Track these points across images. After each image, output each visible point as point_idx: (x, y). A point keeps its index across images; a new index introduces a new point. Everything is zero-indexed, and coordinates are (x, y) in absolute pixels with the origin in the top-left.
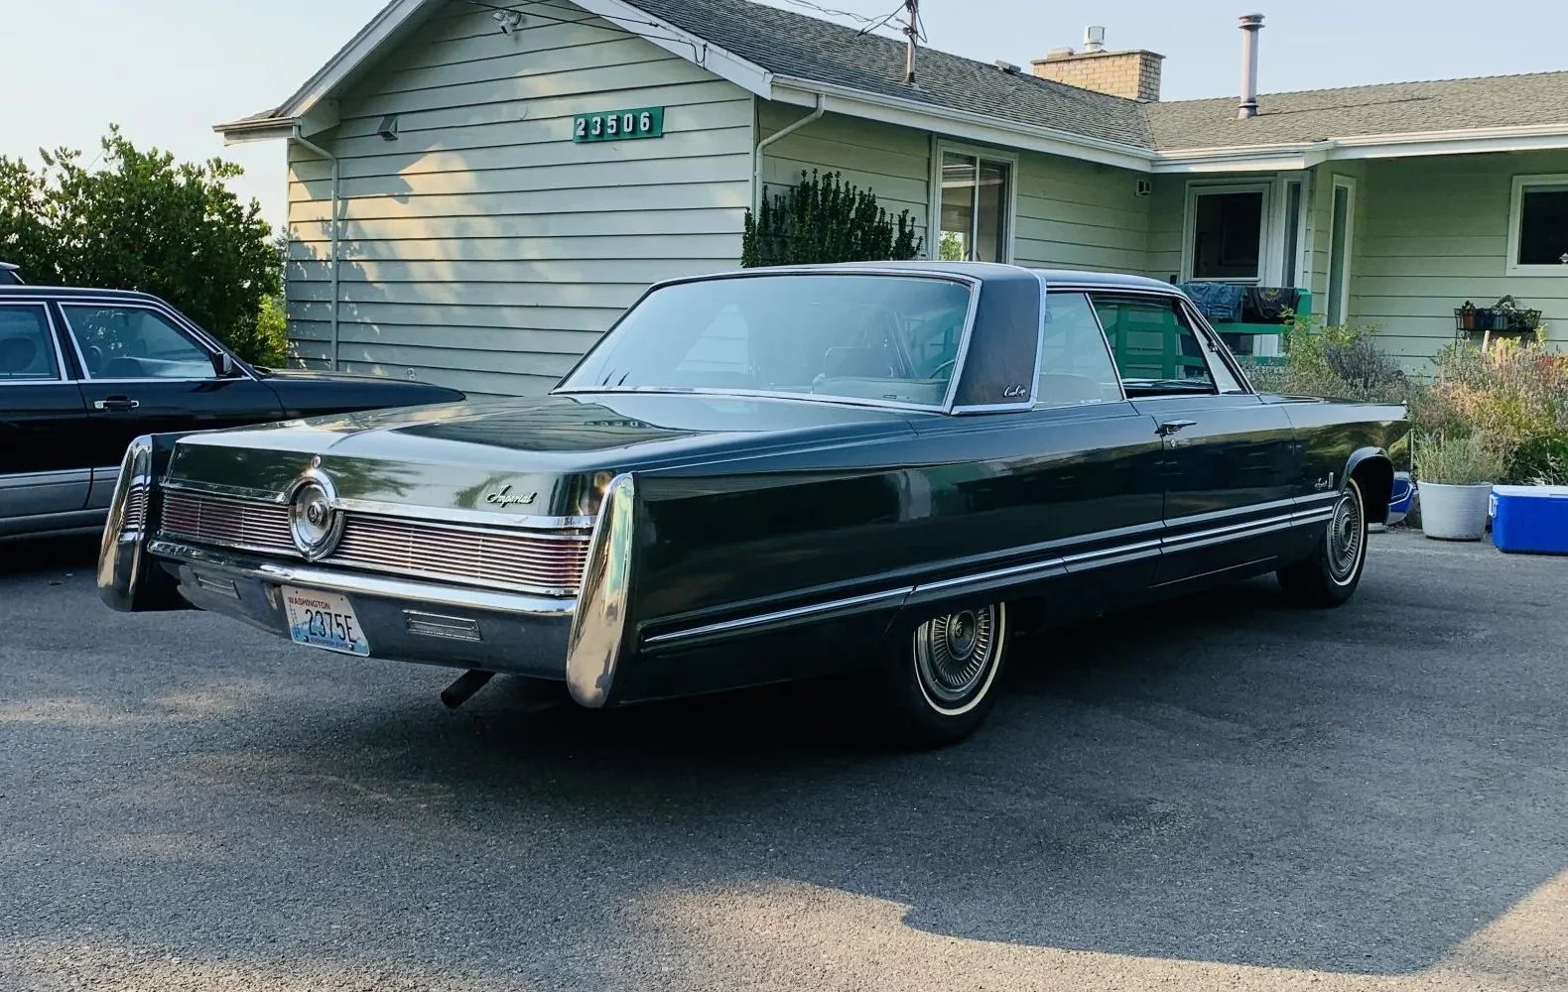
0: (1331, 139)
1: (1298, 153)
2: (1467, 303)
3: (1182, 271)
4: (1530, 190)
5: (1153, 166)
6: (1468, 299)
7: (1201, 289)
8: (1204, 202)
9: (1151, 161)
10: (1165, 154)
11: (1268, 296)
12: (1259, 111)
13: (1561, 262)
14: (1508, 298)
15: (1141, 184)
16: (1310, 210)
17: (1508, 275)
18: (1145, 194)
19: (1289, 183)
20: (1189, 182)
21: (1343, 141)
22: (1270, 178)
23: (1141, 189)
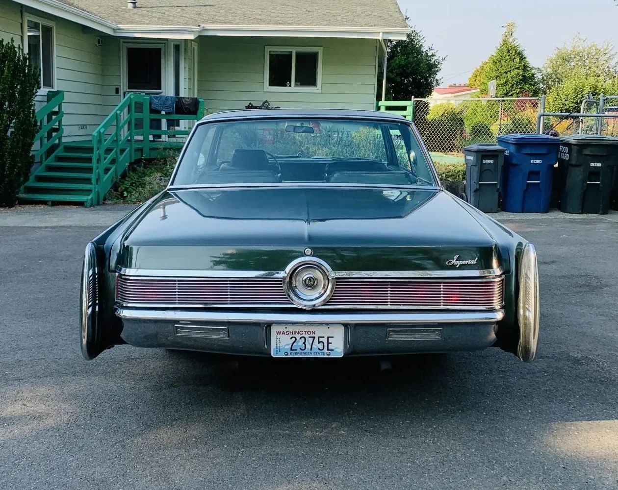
0: (202, 25)
1: (191, 32)
2: (250, 104)
3: (122, 85)
4: (272, 53)
5: (114, 32)
6: (250, 102)
7: (158, 97)
8: (130, 51)
9: (113, 29)
10: (121, 26)
11: (186, 101)
12: (137, 5)
13: (286, 86)
14: (266, 102)
15: (99, 40)
16: (185, 58)
17: (265, 91)
18: (101, 45)
19: (174, 44)
20: (121, 40)
21: (208, 26)
22: (165, 42)
23: (99, 43)
